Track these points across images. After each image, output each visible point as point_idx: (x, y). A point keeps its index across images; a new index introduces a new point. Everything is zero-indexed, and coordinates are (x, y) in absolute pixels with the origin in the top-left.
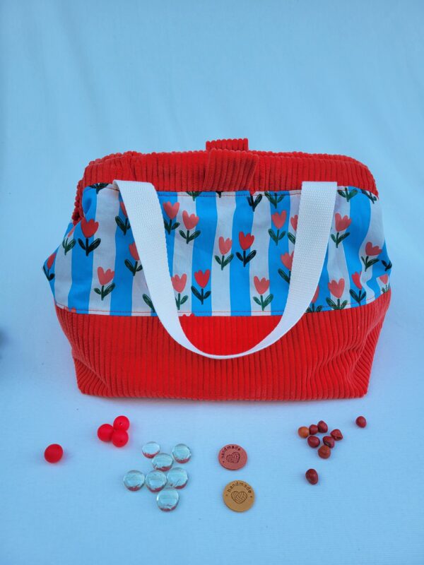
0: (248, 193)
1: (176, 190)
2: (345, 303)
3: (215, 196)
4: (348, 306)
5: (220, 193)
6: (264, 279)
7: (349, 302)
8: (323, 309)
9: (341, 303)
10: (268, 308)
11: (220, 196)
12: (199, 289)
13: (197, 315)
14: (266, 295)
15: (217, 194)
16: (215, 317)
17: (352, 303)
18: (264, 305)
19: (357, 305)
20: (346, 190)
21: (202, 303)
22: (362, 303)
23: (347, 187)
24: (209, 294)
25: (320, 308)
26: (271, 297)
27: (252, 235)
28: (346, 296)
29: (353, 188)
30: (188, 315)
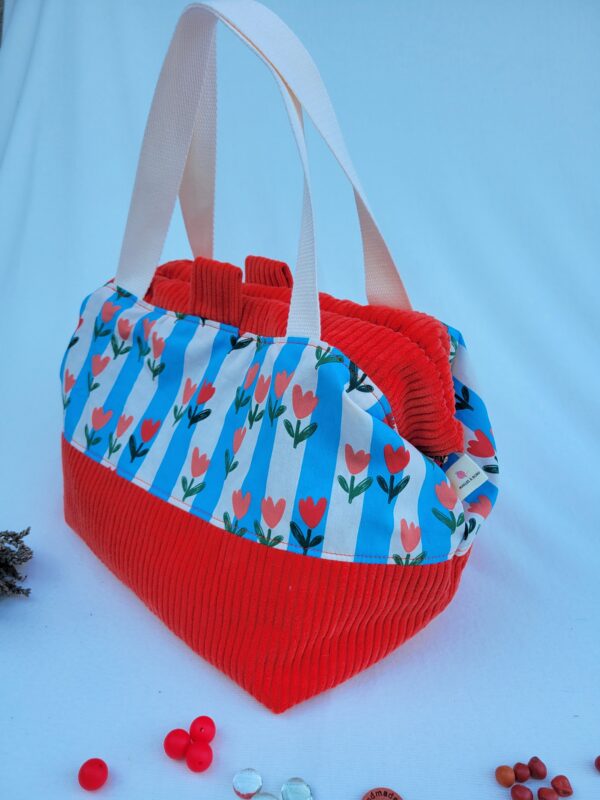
0: (236, 330)
1: (166, 309)
2: (278, 540)
3: (198, 323)
4: (282, 546)
5: (204, 319)
6: (204, 456)
7: (286, 540)
8: (246, 536)
9: (272, 537)
10: (191, 499)
11: (204, 324)
12: (138, 441)
13: (120, 473)
14: (199, 480)
15: (201, 321)
16: (133, 485)
17: (290, 544)
18: (189, 493)
19: (300, 550)
20: (328, 350)
21: (132, 461)
22: (311, 552)
23: (332, 348)
24: (145, 452)
25: (244, 530)
26: (202, 487)
27: (213, 386)
28: (283, 529)
29: (339, 353)
30: (113, 469)
